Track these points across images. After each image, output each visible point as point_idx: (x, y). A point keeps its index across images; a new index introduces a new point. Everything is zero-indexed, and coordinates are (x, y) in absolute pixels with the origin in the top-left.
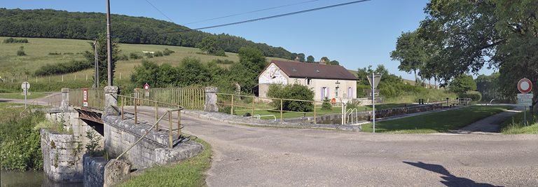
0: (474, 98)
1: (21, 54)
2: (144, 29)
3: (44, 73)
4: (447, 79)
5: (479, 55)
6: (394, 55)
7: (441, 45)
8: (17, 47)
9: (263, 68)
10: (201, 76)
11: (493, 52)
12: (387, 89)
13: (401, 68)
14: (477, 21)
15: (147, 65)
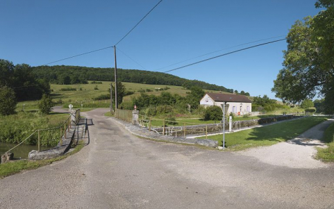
0: (312, 111)
1: (96, 89)
2: (157, 77)
3: (99, 99)
4: (294, 103)
5: (313, 89)
6: (273, 90)
7: (292, 84)
8: (94, 86)
9: (203, 96)
10: (170, 101)
11: (321, 88)
12: (268, 107)
13: (276, 96)
14: (312, 70)
15: (143, 96)
